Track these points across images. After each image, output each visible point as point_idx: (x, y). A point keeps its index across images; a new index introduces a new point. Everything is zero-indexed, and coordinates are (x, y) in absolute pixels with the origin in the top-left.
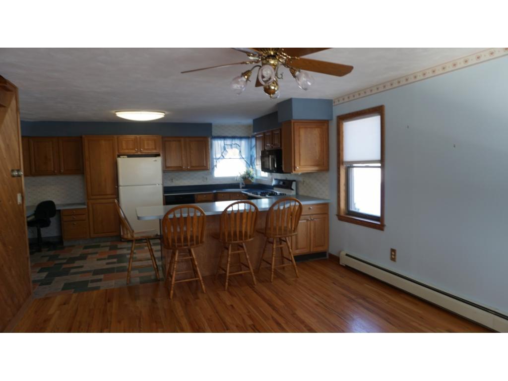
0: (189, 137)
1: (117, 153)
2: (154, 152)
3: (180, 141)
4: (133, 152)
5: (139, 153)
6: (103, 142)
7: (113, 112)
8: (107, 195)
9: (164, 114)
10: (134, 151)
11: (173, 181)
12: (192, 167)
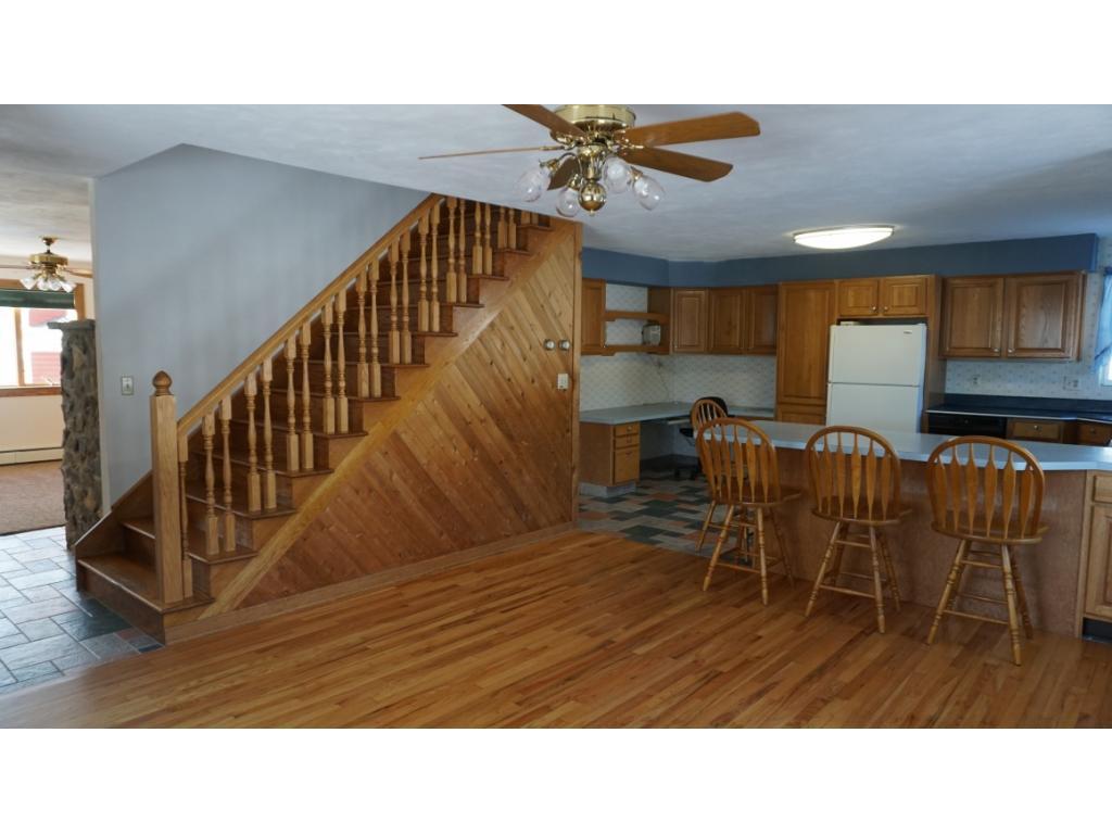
0: (1016, 275)
1: (837, 317)
2: (913, 311)
3: (991, 286)
4: (868, 313)
5: (880, 316)
6: (812, 295)
7: (790, 234)
8: (810, 398)
9: (891, 230)
10: (870, 312)
11: (979, 381)
12: (1019, 349)
